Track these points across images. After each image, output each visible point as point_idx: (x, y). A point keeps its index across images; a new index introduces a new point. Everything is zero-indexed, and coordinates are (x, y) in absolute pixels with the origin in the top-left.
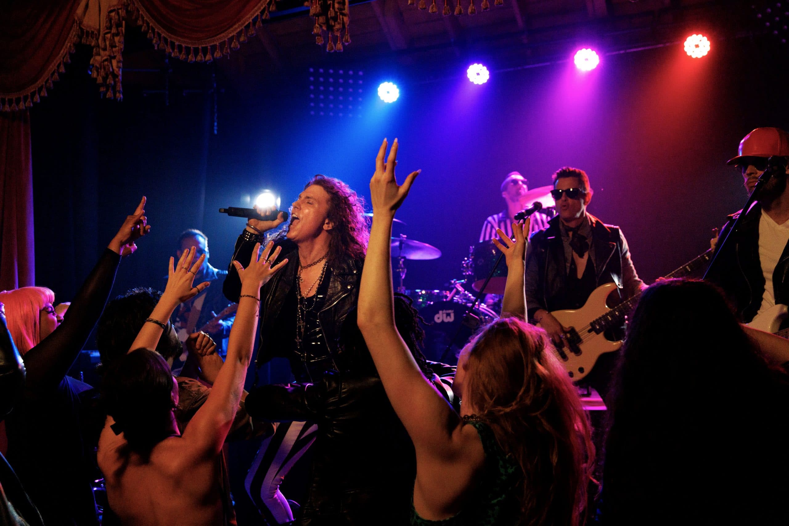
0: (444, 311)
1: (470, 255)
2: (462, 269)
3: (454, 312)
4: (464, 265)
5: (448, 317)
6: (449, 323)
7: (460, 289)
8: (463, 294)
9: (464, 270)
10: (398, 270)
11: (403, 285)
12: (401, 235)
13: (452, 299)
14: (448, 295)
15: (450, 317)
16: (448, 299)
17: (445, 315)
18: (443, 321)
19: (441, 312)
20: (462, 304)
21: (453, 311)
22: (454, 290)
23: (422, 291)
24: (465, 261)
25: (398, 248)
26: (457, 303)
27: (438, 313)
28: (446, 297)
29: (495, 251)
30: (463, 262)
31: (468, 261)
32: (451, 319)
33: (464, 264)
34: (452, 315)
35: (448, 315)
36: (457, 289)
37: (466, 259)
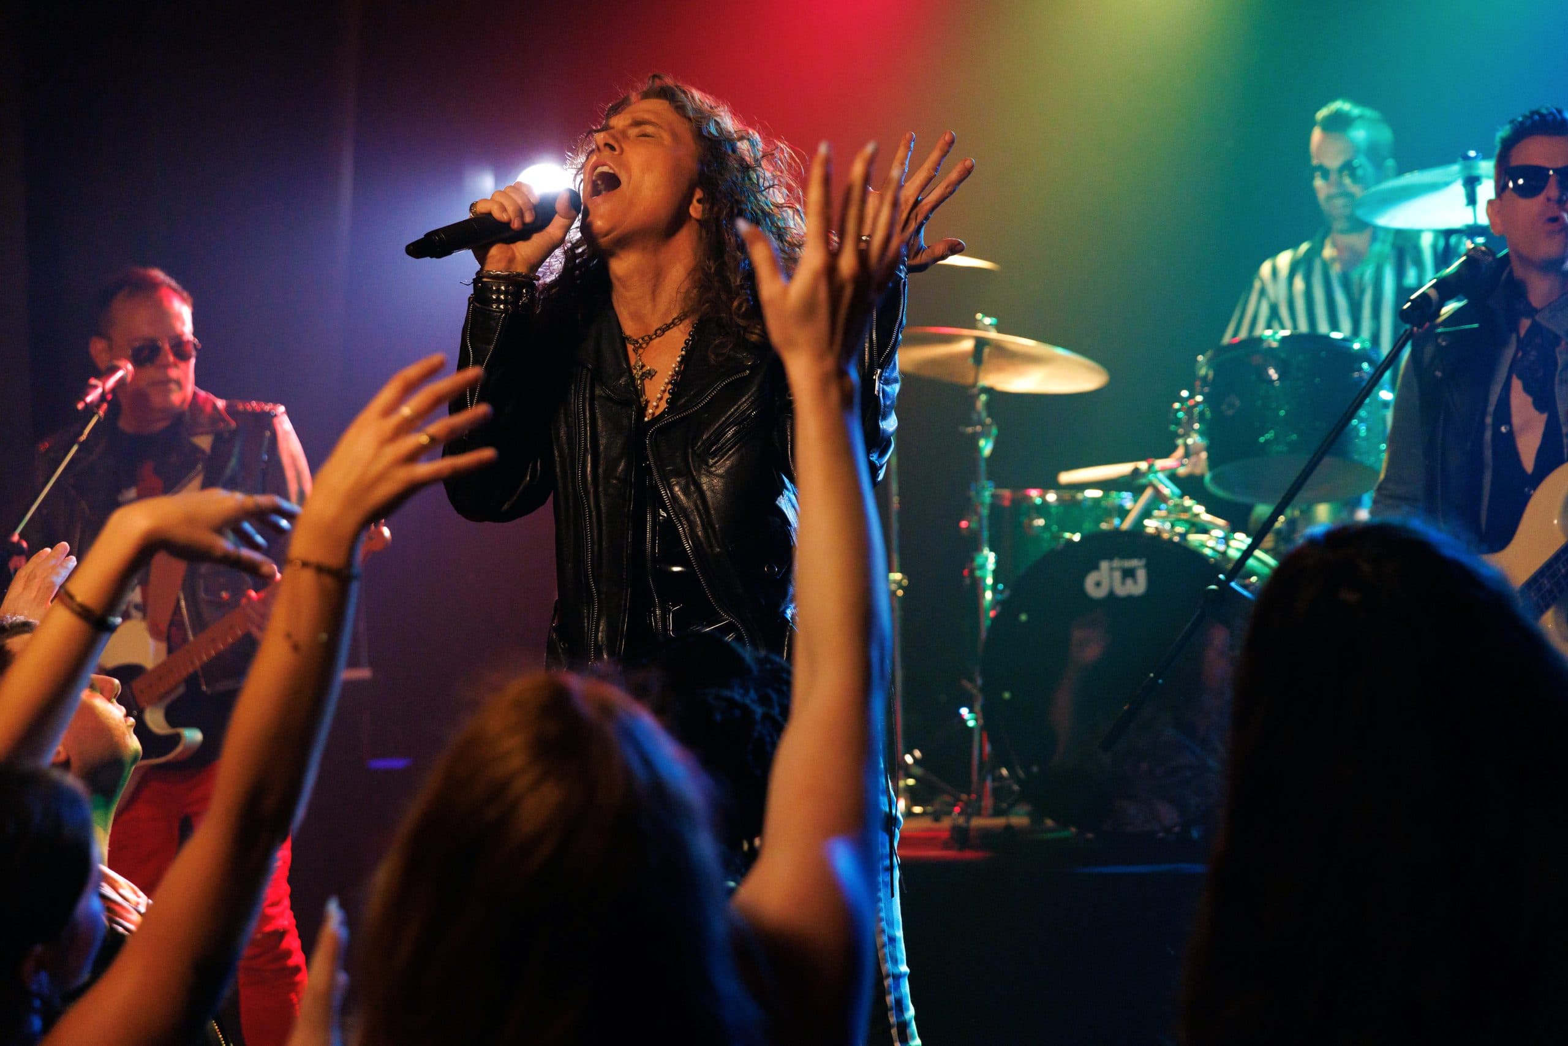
0: (1116, 563)
1: (1198, 383)
2: (1173, 428)
3: (1147, 566)
4: (1181, 415)
5: (1129, 581)
6: (1130, 598)
7: (1168, 489)
8: (1176, 505)
9: (1181, 431)
10: (970, 430)
11: (989, 479)
12: (979, 316)
13: (1139, 524)
14: (1128, 505)
15: (1135, 582)
16: (1126, 525)
17: (1117, 575)
18: (1111, 595)
19: (1104, 565)
20: (1170, 541)
21: (1143, 562)
22: (1148, 493)
23: (1047, 493)
24: (1182, 400)
25: (971, 361)
26: (1157, 537)
27: (1096, 567)
28: (1123, 513)
29: (1276, 372)
30: (1177, 405)
31: (1190, 403)
32: (1138, 586)
33: (1178, 410)
34: (1141, 575)
35: (1129, 573)
36: (1157, 491)
37: (1185, 393)
